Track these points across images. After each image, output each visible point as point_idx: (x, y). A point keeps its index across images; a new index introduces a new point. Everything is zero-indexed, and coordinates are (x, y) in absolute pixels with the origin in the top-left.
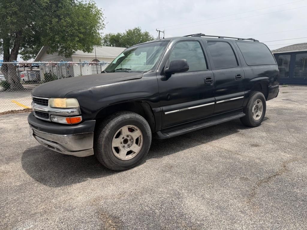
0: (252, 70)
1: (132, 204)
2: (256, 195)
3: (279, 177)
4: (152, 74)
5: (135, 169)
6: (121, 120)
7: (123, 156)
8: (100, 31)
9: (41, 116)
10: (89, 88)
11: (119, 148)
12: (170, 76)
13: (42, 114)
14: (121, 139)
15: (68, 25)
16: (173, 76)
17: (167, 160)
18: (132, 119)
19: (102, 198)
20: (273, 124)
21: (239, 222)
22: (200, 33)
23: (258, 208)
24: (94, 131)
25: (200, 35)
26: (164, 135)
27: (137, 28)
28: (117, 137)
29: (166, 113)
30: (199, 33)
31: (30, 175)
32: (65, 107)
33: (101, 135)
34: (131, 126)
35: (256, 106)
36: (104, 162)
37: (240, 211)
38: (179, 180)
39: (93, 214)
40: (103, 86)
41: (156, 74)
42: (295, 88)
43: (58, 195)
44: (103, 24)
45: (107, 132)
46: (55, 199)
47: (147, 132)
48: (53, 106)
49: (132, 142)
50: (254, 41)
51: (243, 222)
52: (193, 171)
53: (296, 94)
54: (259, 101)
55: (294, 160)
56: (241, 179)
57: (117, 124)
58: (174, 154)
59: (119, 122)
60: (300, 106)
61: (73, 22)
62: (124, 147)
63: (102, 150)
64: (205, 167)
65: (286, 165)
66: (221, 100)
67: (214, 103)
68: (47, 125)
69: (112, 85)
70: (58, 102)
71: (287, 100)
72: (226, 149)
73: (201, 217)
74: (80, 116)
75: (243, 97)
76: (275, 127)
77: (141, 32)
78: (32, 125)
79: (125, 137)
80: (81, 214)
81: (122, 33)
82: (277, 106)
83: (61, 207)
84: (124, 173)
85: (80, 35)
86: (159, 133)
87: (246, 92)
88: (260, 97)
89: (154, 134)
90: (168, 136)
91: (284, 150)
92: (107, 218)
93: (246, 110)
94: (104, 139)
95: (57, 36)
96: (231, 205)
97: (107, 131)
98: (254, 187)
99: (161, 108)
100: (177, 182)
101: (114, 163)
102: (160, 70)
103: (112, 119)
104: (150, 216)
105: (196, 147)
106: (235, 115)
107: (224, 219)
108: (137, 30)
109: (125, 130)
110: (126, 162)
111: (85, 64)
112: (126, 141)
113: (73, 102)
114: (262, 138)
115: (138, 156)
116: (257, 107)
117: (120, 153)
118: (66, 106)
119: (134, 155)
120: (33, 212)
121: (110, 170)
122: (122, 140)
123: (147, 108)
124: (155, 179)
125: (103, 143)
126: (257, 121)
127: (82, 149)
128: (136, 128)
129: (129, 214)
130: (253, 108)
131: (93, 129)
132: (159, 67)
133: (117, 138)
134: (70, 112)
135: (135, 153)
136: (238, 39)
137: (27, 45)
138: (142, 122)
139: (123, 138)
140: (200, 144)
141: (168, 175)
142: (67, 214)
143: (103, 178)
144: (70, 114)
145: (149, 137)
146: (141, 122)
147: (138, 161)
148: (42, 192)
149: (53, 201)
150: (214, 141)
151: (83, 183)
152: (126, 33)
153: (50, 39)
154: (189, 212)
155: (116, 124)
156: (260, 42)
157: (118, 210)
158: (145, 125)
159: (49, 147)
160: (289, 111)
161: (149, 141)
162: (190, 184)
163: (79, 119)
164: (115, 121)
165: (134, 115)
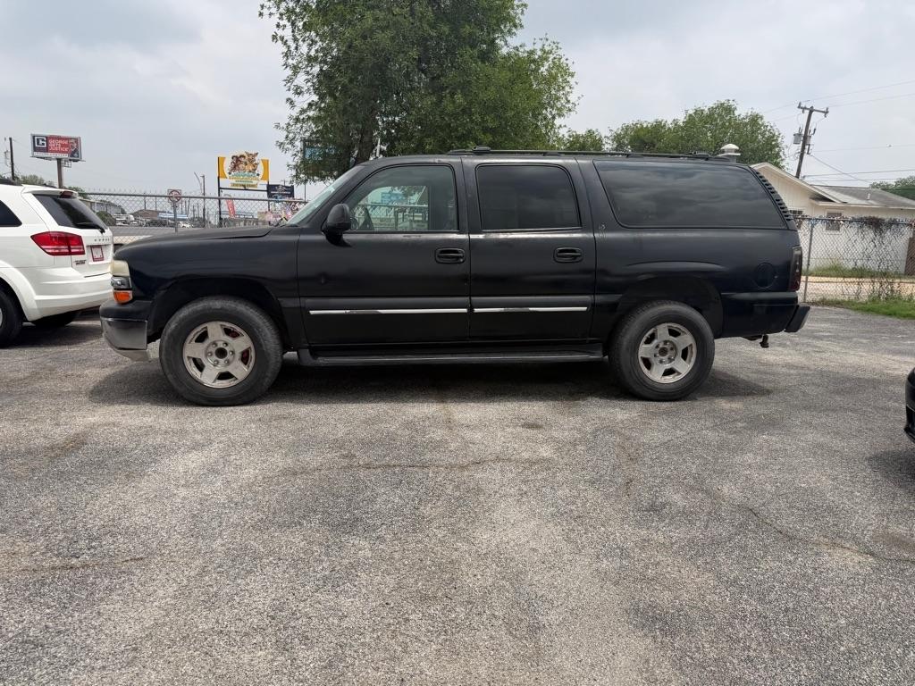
4: (290, 230)
7: (208, 378)
8: (558, 122)
11: (203, 361)
14: (208, 346)
18: (226, 310)
24: (146, 318)
29: (312, 312)
34: (228, 325)
35: (665, 342)
44: (569, 101)
49: (235, 357)
54: (678, 329)
59: (197, 312)
61: (471, 103)
66: (492, 305)
67: (465, 310)
74: (129, 292)
75: (586, 308)
77: (737, 113)
79: (221, 345)
86: (304, 353)
87: (599, 298)
88: (680, 319)
97: (172, 325)
99: (302, 299)
109: (215, 330)
112: (221, 353)
113: (123, 268)
117: (204, 371)
119: (233, 383)
122: (213, 349)
128: (239, 330)
131: (145, 315)
133: (200, 343)
135: (236, 378)
139: (215, 343)
152: (682, 119)
155: (189, 315)
163: (129, 295)
164: (190, 310)
165: (233, 306)
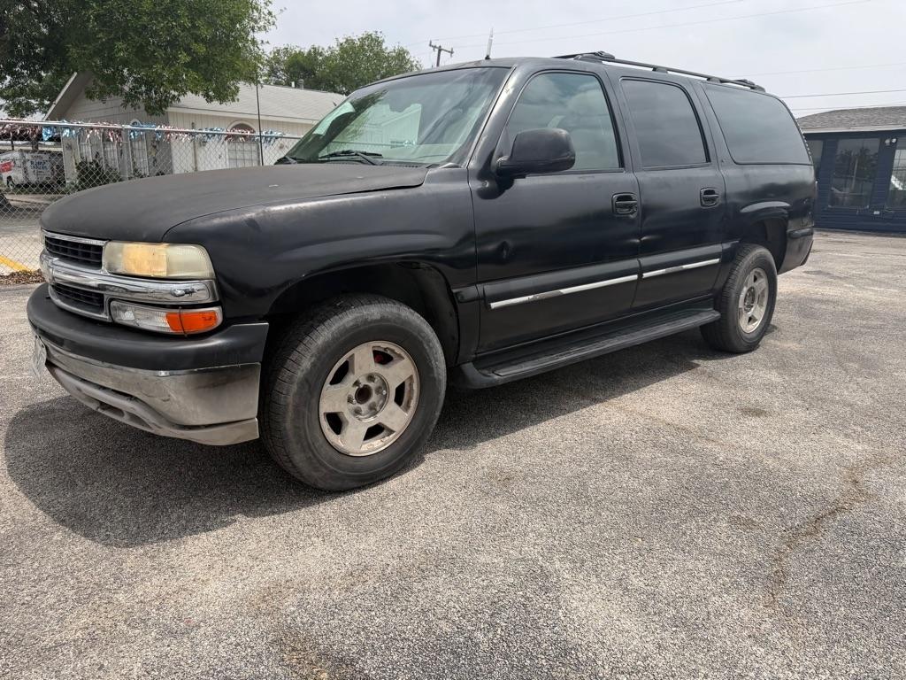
0: (747, 176)
1: (394, 611)
2: (789, 580)
3: (845, 516)
4: (452, 173)
5: (393, 484)
6: (351, 324)
7: (354, 442)
8: (259, 36)
9: (76, 303)
10: (248, 212)
11: (340, 415)
12: (509, 184)
13: (78, 296)
14: (348, 387)
15: (158, 9)
16: (520, 183)
17: (492, 453)
18: (388, 320)
19: (289, 588)
20: (793, 345)
21: (752, 674)
22: (599, 50)
23: (803, 625)
24: (261, 358)
25: (599, 57)
26: (485, 375)
27: (371, 35)
28: (338, 379)
29: (494, 305)
30: (596, 51)
31: (34, 501)
32: (164, 274)
33: (285, 375)
34: (383, 345)
35: (749, 290)
36: (291, 461)
37: (750, 636)
38: (538, 526)
39: (261, 646)
40: (294, 206)
41: (467, 175)
42: (832, 239)
43: (135, 575)
44: (270, 13)
45: (306, 364)
46: (126, 592)
47: (434, 366)
48: (119, 271)
49: (385, 398)
50: (752, 88)
51: (765, 674)
52: (579, 496)
53: (840, 257)
54: (759, 274)
55: (878, 461)
56: (734, 521)
57: (337, 339)
58: (510, 436)
59: (347, 330)
60: (861, 294)
62: (357, 412)
63: (288, 425)
64: (615, 481)
65: (861, 479)
66: (656, 267)
67: (635, 277)
68: (96, 335)
69: (326, 206)
70: (137, 257)
71: (819, 273)
72: (668, 420)
73: (630, 659)
74: (214, 309)
75: (717, 260)
76: (801, 356)
77: (384, 47)
78: (43, 333)
79: (364, 382)
80: (221, 650)
81: (326, 49)
82: (795, 289)
83: (150, 623)
84: (357, 497)
85: (194, 46)
86: (469, 369)
87: (726, 246)
88: (762, 264)
89: (454, 371)
90: (497, 377)
91: (842, 426)
92: (311, 663)
93: (721, 300)
94: (294, 388)
95: (120, 45)
96: (718, 615)
97: (304, 360)
98: (777, 549)
99: (480, 287)
100: (532, 531)
101: (326, 468)
102: (479, 160)
103: (322, 322)
104: (459, 656)
105: (578, 413)
106: (690, 315)
107: (702, 664)
108: (373, 42)
109: (362, 358)
110: (362, 462)
111: (214, 135)
112: (363, 394)
113: (193, 260)
114: (769, 387)
115: (402, 443)
116: (752, 292)
117: (343, 432)
118: (168, 271)
119: (390, 440)
120: (48, 641)
121: (308, 486)
122: (353, 391)
123: (434, 285)
124: (459, 519)
125: (290, 399)
126: (749, 337)
127: (219, 421)
128: (398, 350)
129: (388, 648)
130: (742, 296)
131: (259, 352)
132: (477, 153)
133: (339, 385)
134: (179, 292)
135: (391, 432)
136: (709, 79)
137: (22, 67)
138: (420, 331)
139: (357, 383)
140: (588, 406)
141: (501, 506)
142: (172, 648)
143: (289, 516)
144: (181, 299)
145: (440, 381)
146: (415, 334)
147: (401, 460)
148: (80, 564)
149: (121, 597)
150: (629, 396)
151: (220, 531)
153: (97, 53)
154: (586, 640)
155: (335, 339)
156: (767, 92)
157: (349, 632)
158: (429, 341)
159: (104, 409)
160: (830, 308)
161: (439, 394)
162: (576, 539)
163: (212, 317)
164: (334, 328)
165: (395, 310)
